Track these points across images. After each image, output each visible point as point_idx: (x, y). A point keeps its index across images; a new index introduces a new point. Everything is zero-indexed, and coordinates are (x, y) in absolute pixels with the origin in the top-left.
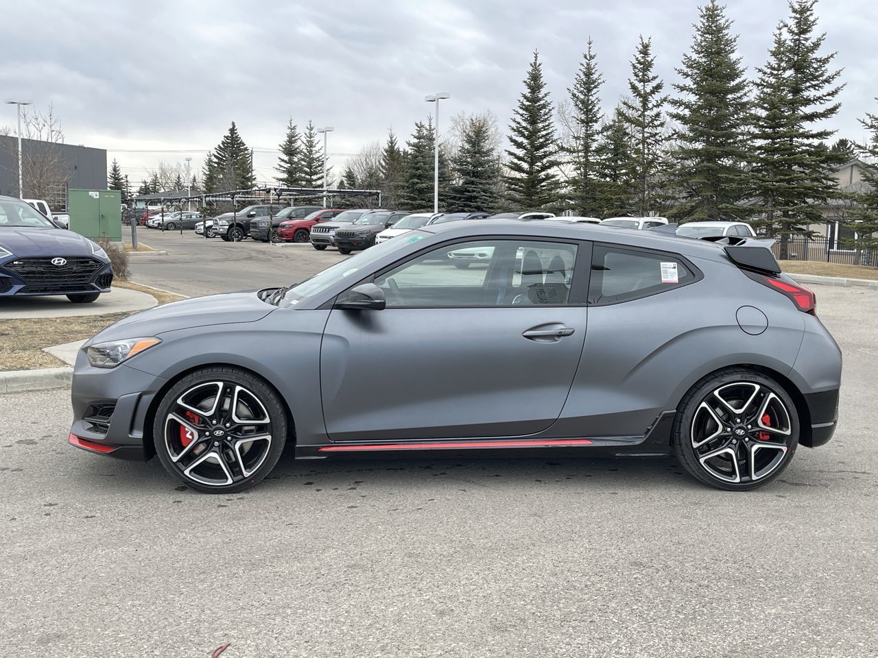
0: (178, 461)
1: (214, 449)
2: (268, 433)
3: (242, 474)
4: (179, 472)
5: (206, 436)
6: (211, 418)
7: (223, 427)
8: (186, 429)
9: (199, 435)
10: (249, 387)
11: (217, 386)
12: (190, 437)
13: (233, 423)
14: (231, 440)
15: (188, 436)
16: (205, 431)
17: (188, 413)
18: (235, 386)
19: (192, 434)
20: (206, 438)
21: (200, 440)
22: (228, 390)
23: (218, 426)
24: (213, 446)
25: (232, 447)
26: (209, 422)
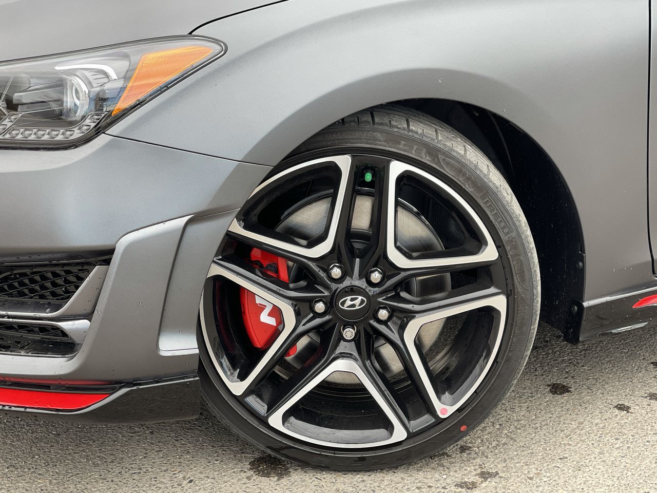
0: (249, 392)
1: (342, 347)
2: (492, 290)
3: (431, 410)
4: (255, 423)
5: (317, 315)
6: (324, 261)
7: (362, 284)
8: (258, 301)
9: (298, 314)
10: (427, 160)
11: (335, 170)
12: (272, 321)
13: (390, 269)
14: (390, 318)
15: (266, 318)
16: (311, 302)
17: (256, 253)
18: (388, 162)
19: (276, 312)
20: (318, 321)
21: (301, 329)
22: (368, 177)
23: (347, 282)
24: (341, 338)
25: (395, 337)
26: (322, 274)
